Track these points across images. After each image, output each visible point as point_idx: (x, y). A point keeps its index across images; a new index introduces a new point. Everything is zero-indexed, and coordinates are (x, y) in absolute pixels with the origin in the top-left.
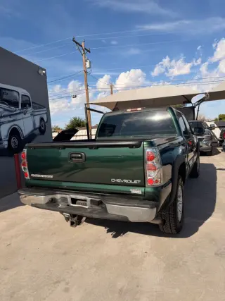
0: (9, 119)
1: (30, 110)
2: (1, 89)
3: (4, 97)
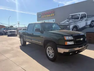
1: (85, 19)
2: (72, 16)
3: (73, 17)
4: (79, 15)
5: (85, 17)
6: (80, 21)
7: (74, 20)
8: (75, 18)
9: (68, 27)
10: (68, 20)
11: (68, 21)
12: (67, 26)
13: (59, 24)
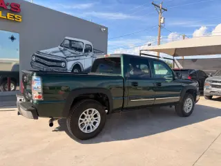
0: (74, 58)
1: (91, 54)
2: (70, 41)
3: (73, 45)
4: (81, 44)
5: (91, 51)
6: (85, 57)
7: (73, 51)
8: (76, 49)
9: (63, 64)
10: (62, 48)
11: (61, 51)
12: (61, 62)
13: (39, 52)
